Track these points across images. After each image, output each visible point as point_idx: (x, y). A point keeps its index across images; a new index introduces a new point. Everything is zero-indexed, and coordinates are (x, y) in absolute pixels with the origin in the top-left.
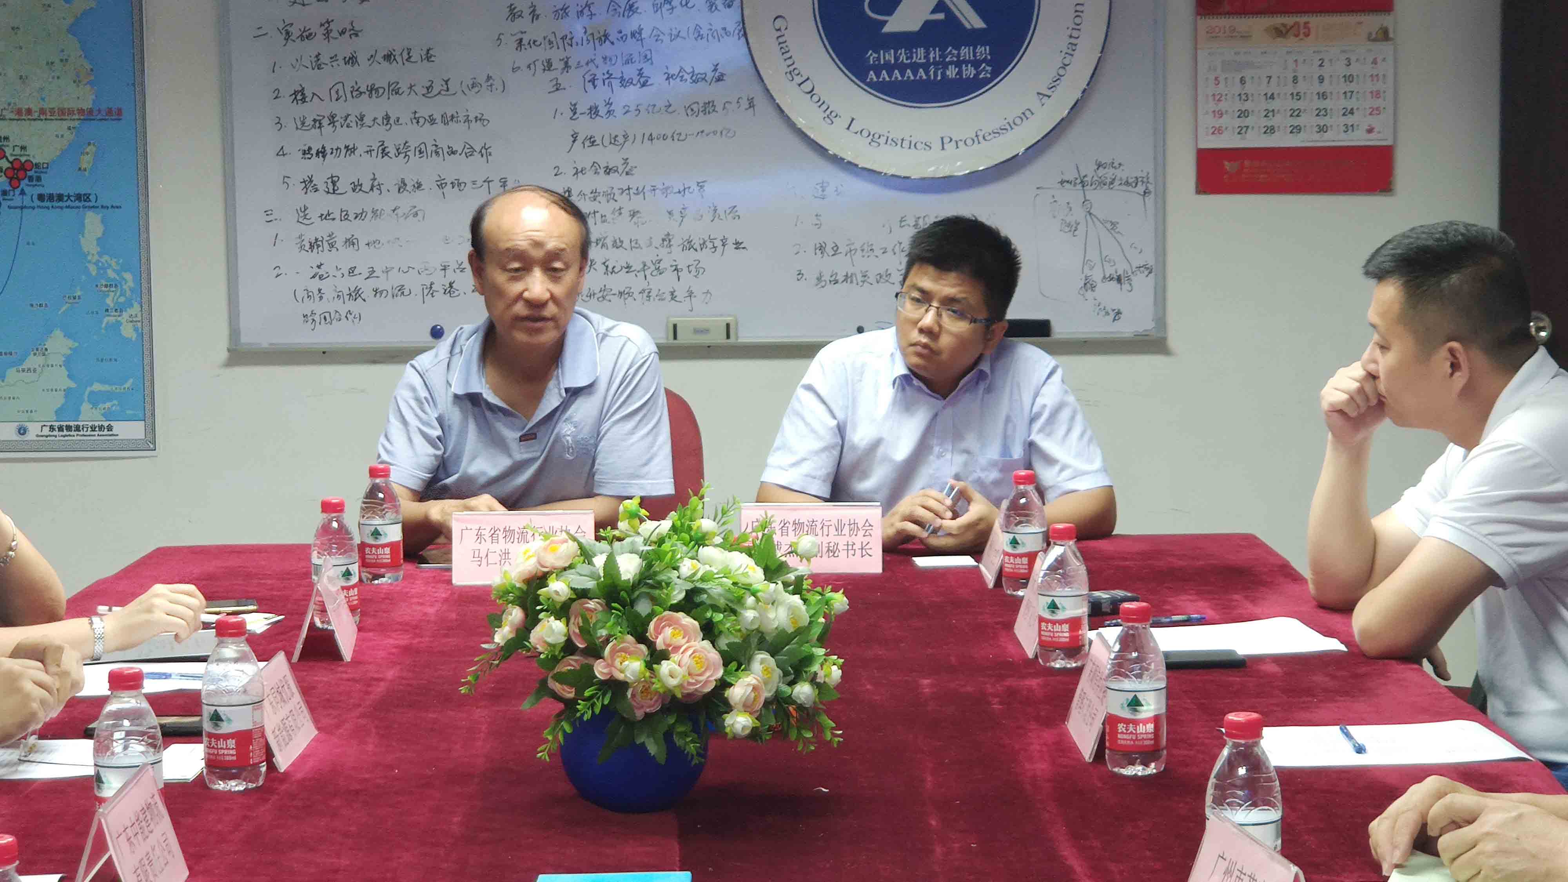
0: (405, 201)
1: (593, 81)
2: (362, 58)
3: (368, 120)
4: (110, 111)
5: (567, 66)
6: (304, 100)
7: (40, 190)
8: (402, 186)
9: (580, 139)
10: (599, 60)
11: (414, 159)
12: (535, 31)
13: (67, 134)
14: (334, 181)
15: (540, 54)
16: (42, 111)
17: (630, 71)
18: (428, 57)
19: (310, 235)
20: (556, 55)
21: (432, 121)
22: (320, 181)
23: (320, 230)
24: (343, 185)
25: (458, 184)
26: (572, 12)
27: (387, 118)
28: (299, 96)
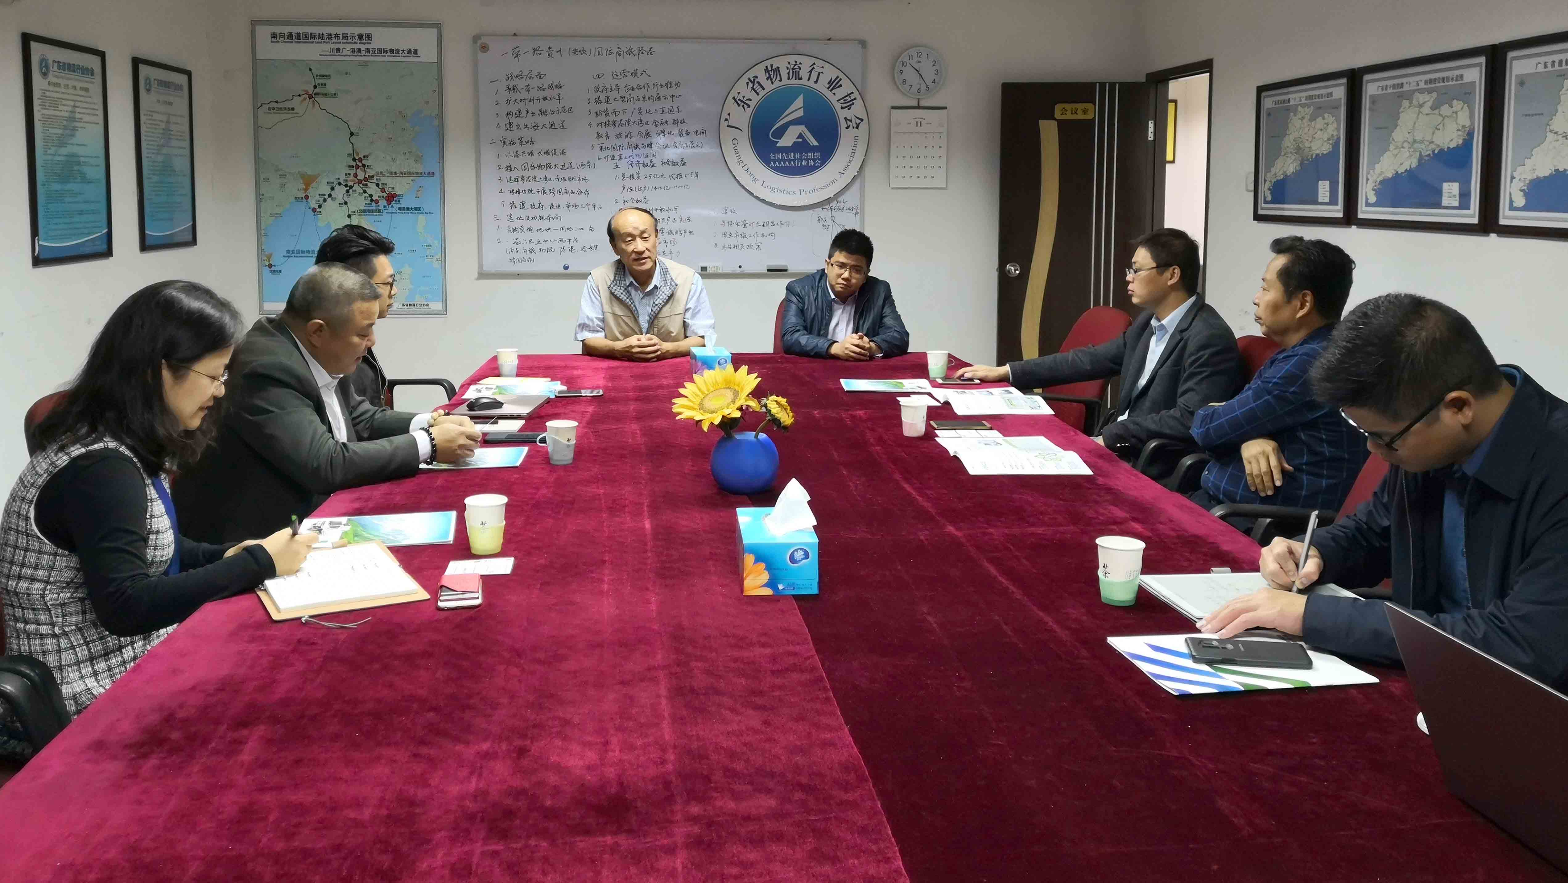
0: (553, 213)
1: (631, 164)
2: (535, 153)
3: (538, 179)
4: (429, 173)
5: (621, 158)
6: (511, 170)
7: (399, 206)
8: (552, 207)
9: (626, 188)
10: (634, 156)
11: (557, 195)
12: (607, 143)
13: (411, 182)
14: (523, 203)
15: (610, 153)
16: (401, 173)
17: (647, 161)
18: (563, 153)
19: (513, 225)
20: (616, 154)
21: (565, 180)
22: (517, 204)
23: (517, 224)
24: (527, 205)
25: (575, 206)
26: (623, 135)
27: (546, 178)
28: (509, 168)
